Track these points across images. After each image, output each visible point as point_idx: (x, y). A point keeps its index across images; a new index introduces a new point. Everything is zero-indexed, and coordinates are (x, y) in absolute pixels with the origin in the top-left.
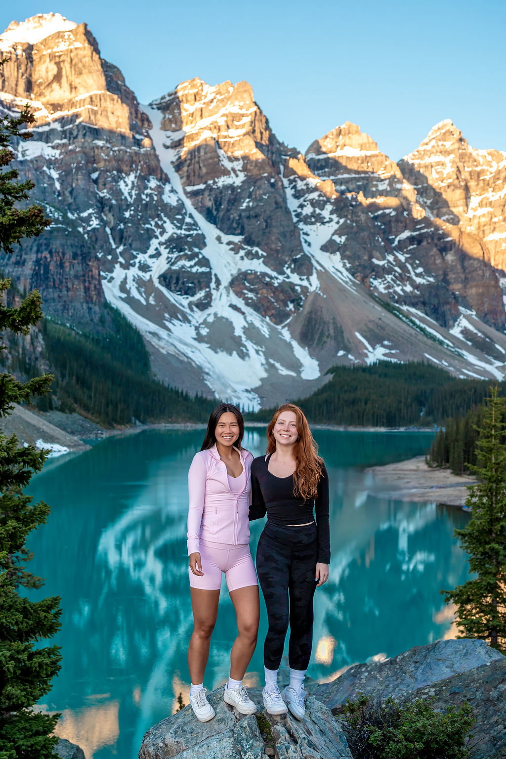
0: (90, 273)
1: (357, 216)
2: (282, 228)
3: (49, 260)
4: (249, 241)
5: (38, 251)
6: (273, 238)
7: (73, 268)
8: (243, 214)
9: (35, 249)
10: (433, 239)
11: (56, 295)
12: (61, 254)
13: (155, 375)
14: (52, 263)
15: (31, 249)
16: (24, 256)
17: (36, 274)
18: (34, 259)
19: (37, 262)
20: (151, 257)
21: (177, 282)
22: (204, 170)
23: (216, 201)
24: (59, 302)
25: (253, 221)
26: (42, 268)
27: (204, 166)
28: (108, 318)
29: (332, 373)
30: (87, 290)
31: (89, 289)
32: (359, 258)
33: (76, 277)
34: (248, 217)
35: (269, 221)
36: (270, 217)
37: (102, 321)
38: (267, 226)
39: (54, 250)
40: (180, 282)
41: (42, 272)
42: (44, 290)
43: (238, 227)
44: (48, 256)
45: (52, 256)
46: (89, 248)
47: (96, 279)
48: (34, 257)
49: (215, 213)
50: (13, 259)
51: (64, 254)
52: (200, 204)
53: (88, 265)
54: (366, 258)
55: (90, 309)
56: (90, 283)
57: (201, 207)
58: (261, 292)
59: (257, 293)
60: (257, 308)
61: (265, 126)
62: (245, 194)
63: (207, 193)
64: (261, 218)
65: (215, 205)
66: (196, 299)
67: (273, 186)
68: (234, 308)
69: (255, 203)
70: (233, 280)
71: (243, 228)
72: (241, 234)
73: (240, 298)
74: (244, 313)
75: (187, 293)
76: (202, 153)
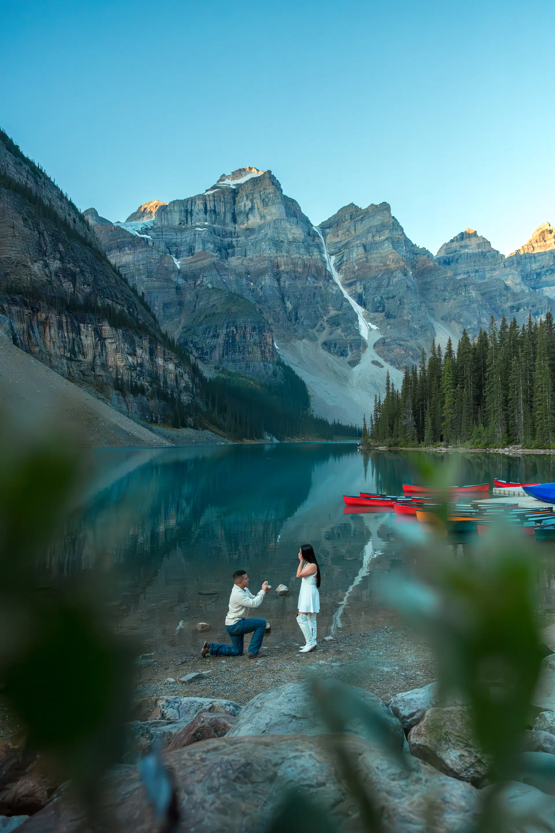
0: (265, 341)
1: (469, 293)
2: (411, 305)
3: (235, 333)
4: (388, 316)
5: (227, 327)
6: (405, 312)
7: (252, 338)
8: (383, 296)
9: (225, 325)
10: (528, 307)
11: (241, 357)
12: (243, 328)
13: (313, 411)
14: (237, 335)
15: (223, 326)
16: (218, 331)
17: (226, 343)
18: (225, 333)
19: (227, 334)
20: (317, 331)
21: (335, 346)
22: (356, 268)
23: (365, 288)
24: (243, 362)
25: (391, 301)
26: (230, 338)
27: (357, 265)
28: (280, 373)
30: (263, 352)
31: (264, 352)
33: (254, 344)
34: (388, 298)
35: (402, 300)
36: (403, 297)
37: (275, 374)
38: (400, 304)
39: (238, 326)
40: (338, 346)
41: (231, 341)
42: (232, 354)
43: (380, 306)
44: (234, 330)
45: (237, 330)
46: (264, 323)
47: (270, 345)
48: (225, 331)
49: (364, 297)
50: (211, 334)
51: (245, 328)
52: (354, 292)
53: (264, 335)
54: (475, 323)
55: (265, 366)
56: (265, 348)
57: (355, 294)
58: (395, 351)
59: (393, 352)
60: (392, 363)
61: (400, 233)
62: (385, 282)
63: (358, 284)
64: (396, 298)
65: (364, 291)
66: (349, 358)
67: (405, 275)
68: (375, 363)
69: (392, 288)
70: (375, 343)
71: (384, 306)
72: (383, 311)
73: (380, 356)
74: (382, 367)
75: (342, 355)
76: (355, 255)
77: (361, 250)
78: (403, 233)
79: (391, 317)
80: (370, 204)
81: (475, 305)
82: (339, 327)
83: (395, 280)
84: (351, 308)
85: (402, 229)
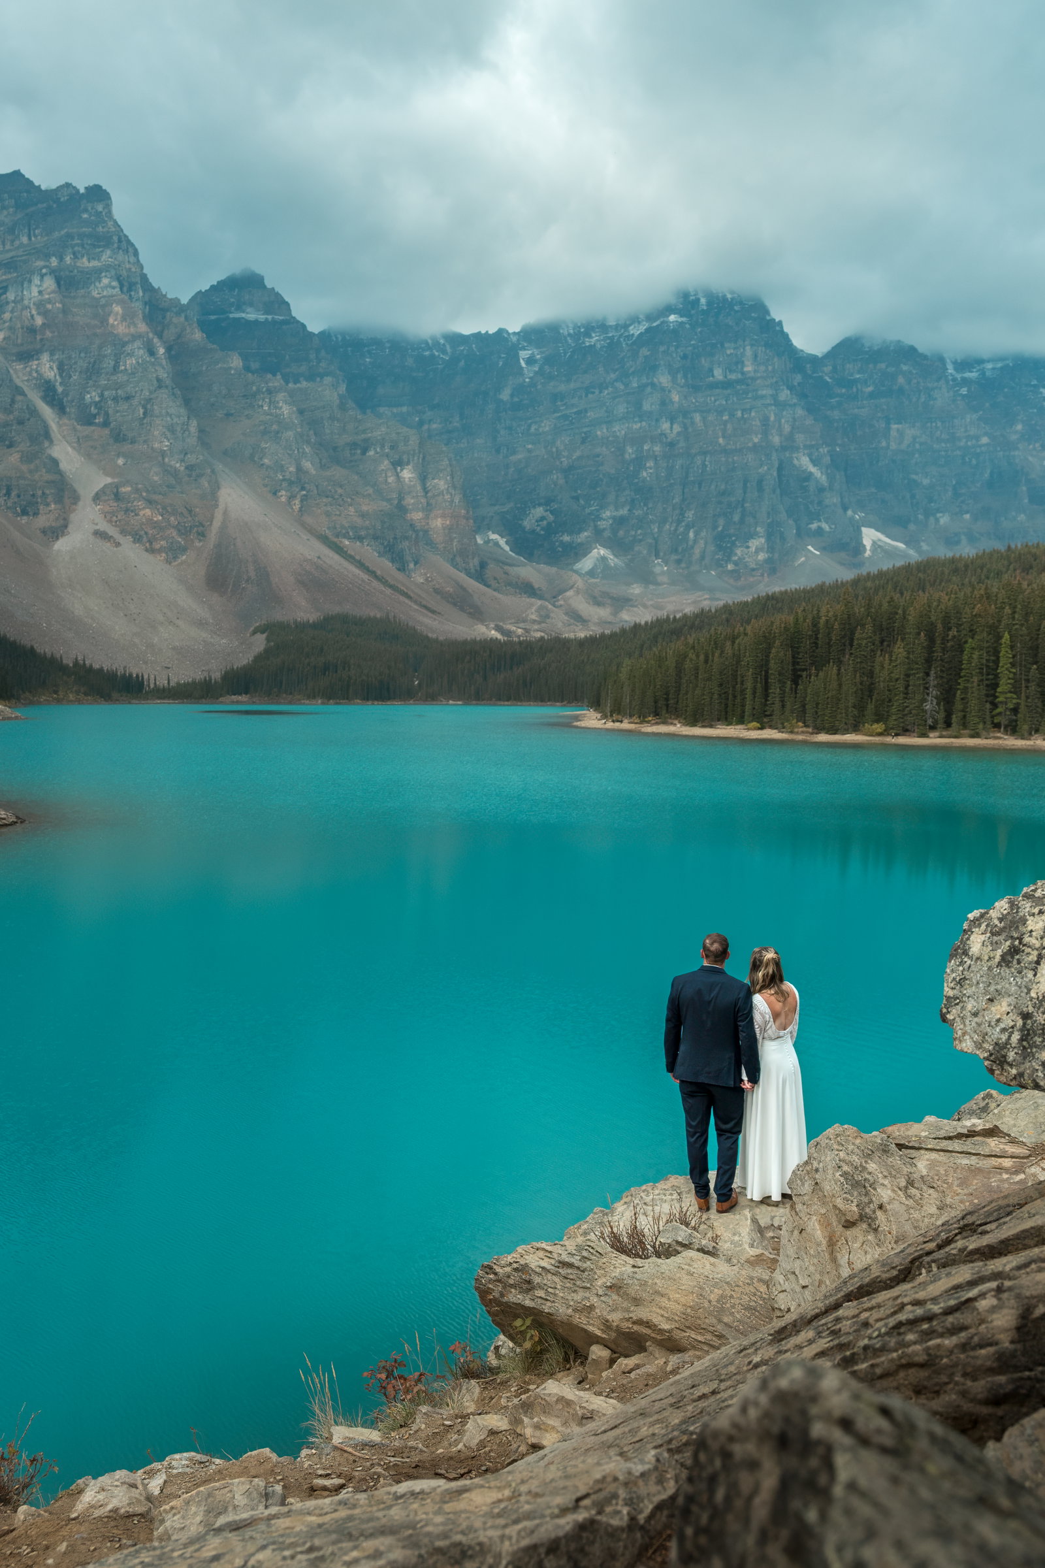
1: (276, 408)
2: (169, 419)
4: (119, 437)
6: (156, 433)
8: (106, 393)
10: (383, 446)
21: (8, 492)
22: (39, 321)
23: (61, 368)
25: (124, 406)
27: (39, 314)
29: (263, 632)
32: (282, 469)
34: (115, 399)
35: (149, 406)
36: (149, 400)
38: (145, 414)
40: (14, 494)
43: (98, 414)
49: (60, 389)
52: (35, 375)
54: (292, 469)
57: (36, 379)
58: (142, 513)
59: (137, 515)
60: (137, 539)
61: (132, 259)
62: (109, 363)
63: (45, 357)
64: (135, 402)
65: (61, 376)
66: (42, 521)
67: (152, 353)
68: (100, 535)
69: (125, 378)
70: (97, 494)
71: (107, 414)
72: (106, 424)
73: (110, 521)
74: (118, 544)
75: (24, 512)
76: (35, 292)
77: (49, 283)
78: (138, 261)
79: (124, 440)
80: (62, 183)
81: (290, 434)
82: (13, 449)
83: (130, 362)
84: (33, 412)
85: (136, 253)
